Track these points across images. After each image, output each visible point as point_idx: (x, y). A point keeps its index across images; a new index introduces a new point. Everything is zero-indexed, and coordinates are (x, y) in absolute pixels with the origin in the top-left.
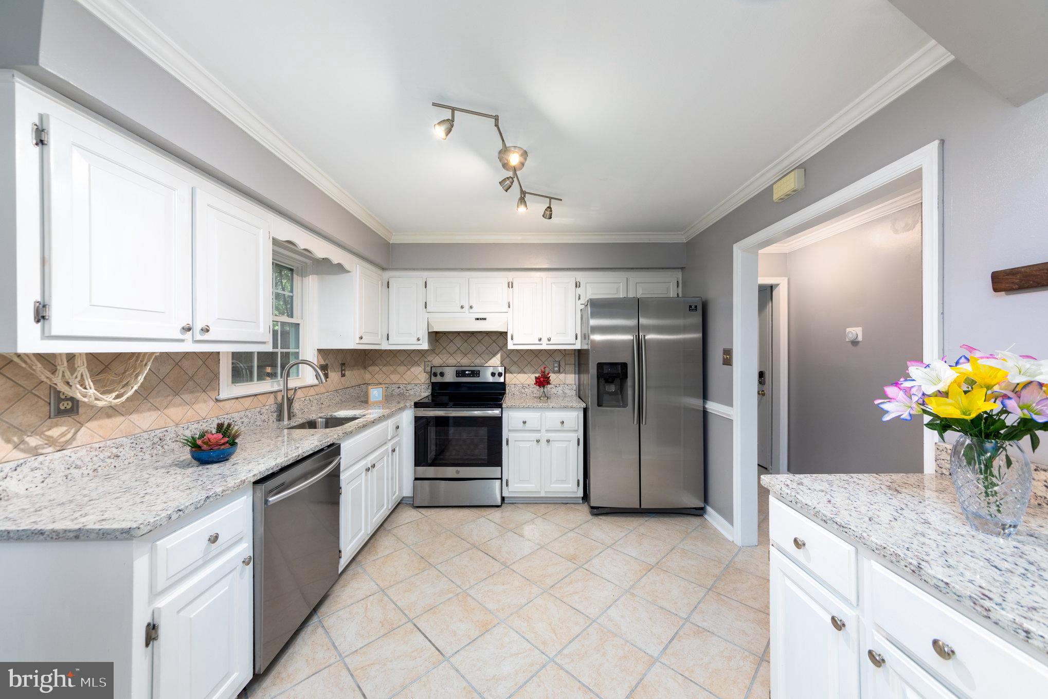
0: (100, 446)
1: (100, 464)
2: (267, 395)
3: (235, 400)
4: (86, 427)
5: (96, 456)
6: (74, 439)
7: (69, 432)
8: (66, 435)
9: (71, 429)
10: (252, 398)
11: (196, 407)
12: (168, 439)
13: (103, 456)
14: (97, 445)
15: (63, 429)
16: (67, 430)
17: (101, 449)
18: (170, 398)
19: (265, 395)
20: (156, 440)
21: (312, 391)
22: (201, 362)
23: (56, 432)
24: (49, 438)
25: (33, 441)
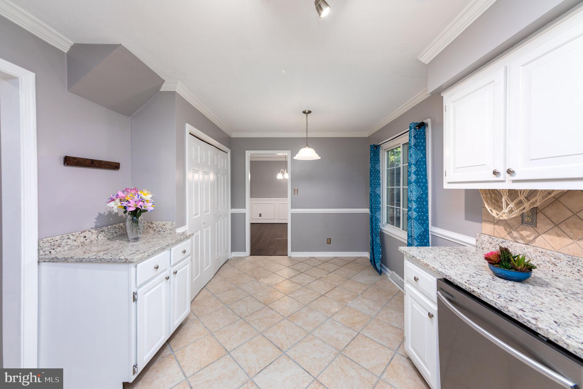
0: (543, 251)
1: (542, 263)
4: (542, 237)
5: (540, 256)
6: (534, 242)
7: (531, 236)
8: (529, 237)
9: (533, 234)
13: (544, 259)
14: (541, 250)
15: (528, 233)
16: (530, 234)
17: (542, 253)
23: (525, 233)
24: (521, 235)
25: (515, 234)
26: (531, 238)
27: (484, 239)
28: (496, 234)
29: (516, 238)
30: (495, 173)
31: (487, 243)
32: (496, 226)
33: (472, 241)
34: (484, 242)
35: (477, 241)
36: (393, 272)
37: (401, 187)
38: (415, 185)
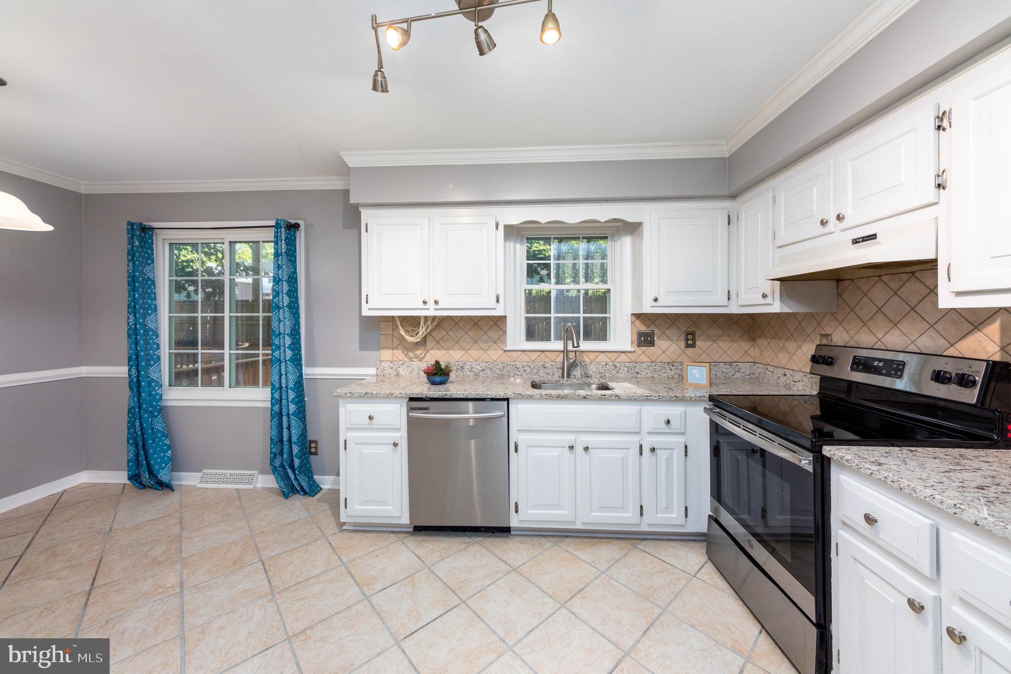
2: (557, 353)
3: (521, 352)
6: (424, 358)
10: (539, 353)
11: (489, 352)
12: (466, 368)
16: (422, 353)
18: (471, 344)
19: (554, 353)
20: (459, 367)
21: (623, 358)
22: (492, 323)
23: (418, 352)
24: (416, 355)
25: (411, 355)
26: (423, 355)
27: (385, 365)
28: (395, 359)
29: (412, 358)
30: (425, 303)
31: (389, 369)
32: (395, 351)
33: (373, 371)
34: (386, 369)
35: (377, 369)
36: (205, 471)
37: (227, 315)
38: (288, 311)
